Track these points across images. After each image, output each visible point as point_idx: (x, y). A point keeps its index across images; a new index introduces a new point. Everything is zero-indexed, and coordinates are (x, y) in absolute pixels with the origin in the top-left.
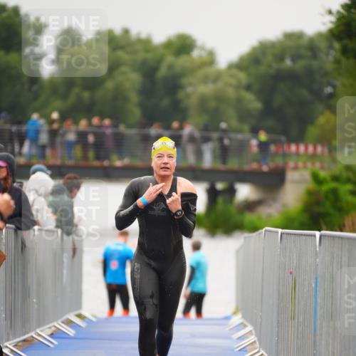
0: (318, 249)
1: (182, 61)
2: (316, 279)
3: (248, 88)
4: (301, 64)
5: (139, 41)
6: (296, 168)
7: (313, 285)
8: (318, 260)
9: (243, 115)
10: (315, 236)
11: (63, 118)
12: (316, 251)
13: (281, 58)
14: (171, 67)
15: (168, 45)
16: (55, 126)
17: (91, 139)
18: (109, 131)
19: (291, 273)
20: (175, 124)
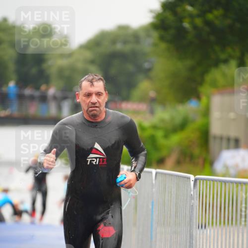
0: (154, 182)
2: (153, 202)
3: (92, 62)
7: (150, 207)
8: (154, 190)
10: (151, 173)
12: (152, 183)
13: (114, 42)
20: (43, 87)
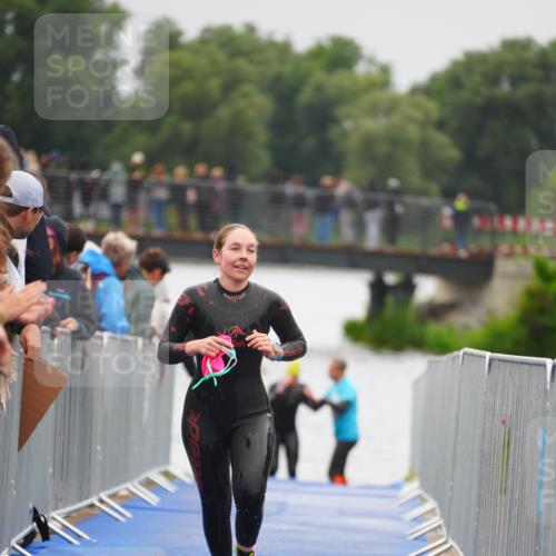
0: (548, 387)
1: (338, 79)
3: (441, 125)
4: (525, 90)
5: (272, 45)
6: (510, 255)
8: (548, 404)
9: (431, 168)
10: (544, 365)
11: (150, 162)
12: (546, 389)
13: (494, 80)
14: (319, 88)
15: (317, 53)
16: (137, 175)
17: (191, 196)
18: (221, 186)
19: (503, 422)
20: (327, 180)
